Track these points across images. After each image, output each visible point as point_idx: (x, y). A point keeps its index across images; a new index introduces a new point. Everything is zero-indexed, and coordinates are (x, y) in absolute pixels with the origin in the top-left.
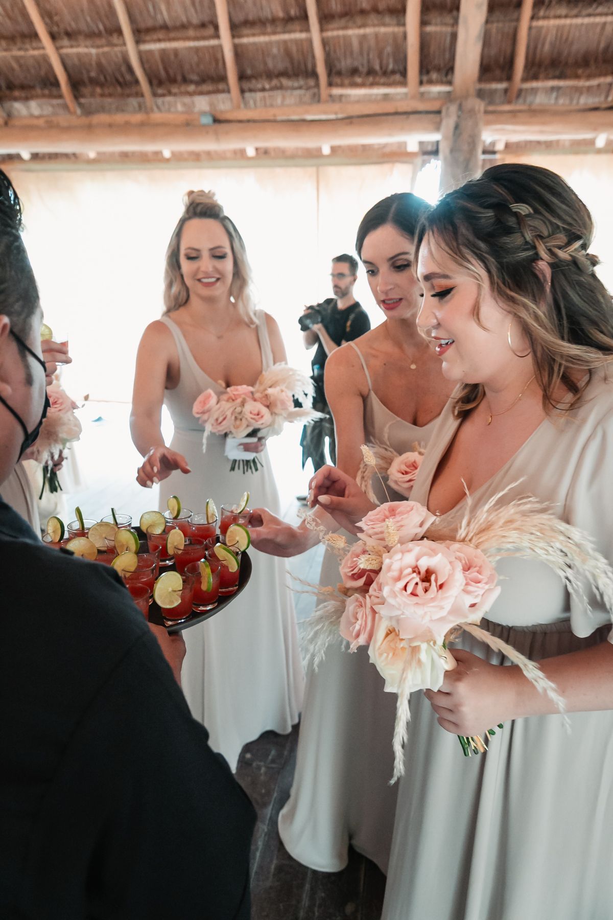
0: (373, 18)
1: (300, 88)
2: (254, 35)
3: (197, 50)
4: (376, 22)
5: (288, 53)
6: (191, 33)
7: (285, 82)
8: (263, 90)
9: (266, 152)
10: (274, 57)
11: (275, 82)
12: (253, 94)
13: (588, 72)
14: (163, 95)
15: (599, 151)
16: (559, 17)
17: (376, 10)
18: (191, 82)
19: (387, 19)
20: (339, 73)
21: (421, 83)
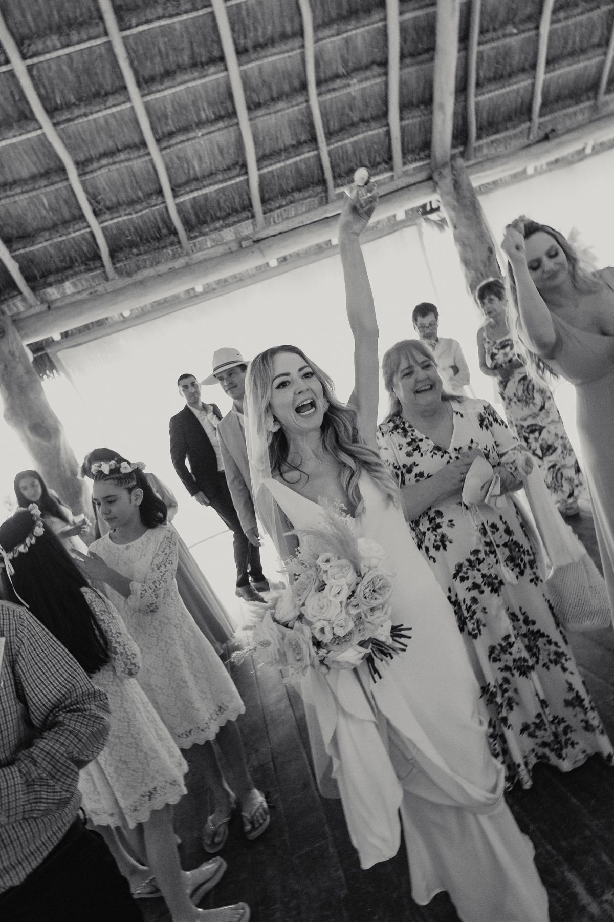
0: (363, 126)
1: (310, 197)
2: (271, 165)
3: (223, 190)
4: (365, 129)
5: (298, 171)
6: (220, 177)
7: (297, 195)
8: (280, 207)
9: (285, 259)
10: (287, 178)
11: (289, 197)
12: (272, 213)
13: (512, 123)
14: (196, 237)
15: (532, 176)
16: (490, 91)
17: (363, 120)
18: (219, 219)
19: (373, 125)
20: (340, 176)
21: (404, 164)
